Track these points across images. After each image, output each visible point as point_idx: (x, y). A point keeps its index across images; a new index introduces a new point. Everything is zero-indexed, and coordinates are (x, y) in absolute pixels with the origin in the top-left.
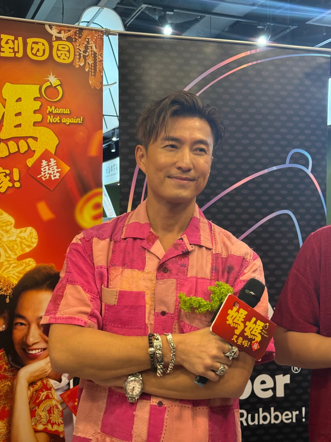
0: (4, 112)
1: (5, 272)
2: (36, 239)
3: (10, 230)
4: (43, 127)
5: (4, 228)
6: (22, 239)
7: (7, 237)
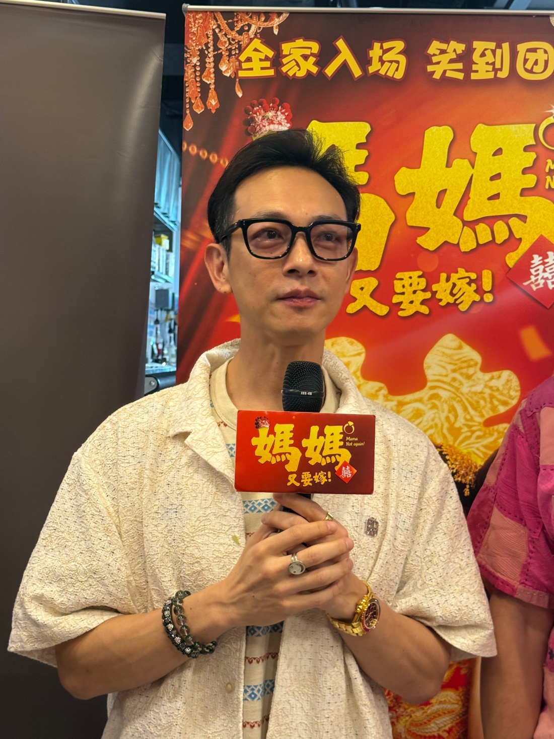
0: (472, 175)
1: (464, 444)
2: (517, 391)
3: (474, 374)
4: (537, 197)
5: (464, 371)
6: (493, 390)
7: (468, 387)
